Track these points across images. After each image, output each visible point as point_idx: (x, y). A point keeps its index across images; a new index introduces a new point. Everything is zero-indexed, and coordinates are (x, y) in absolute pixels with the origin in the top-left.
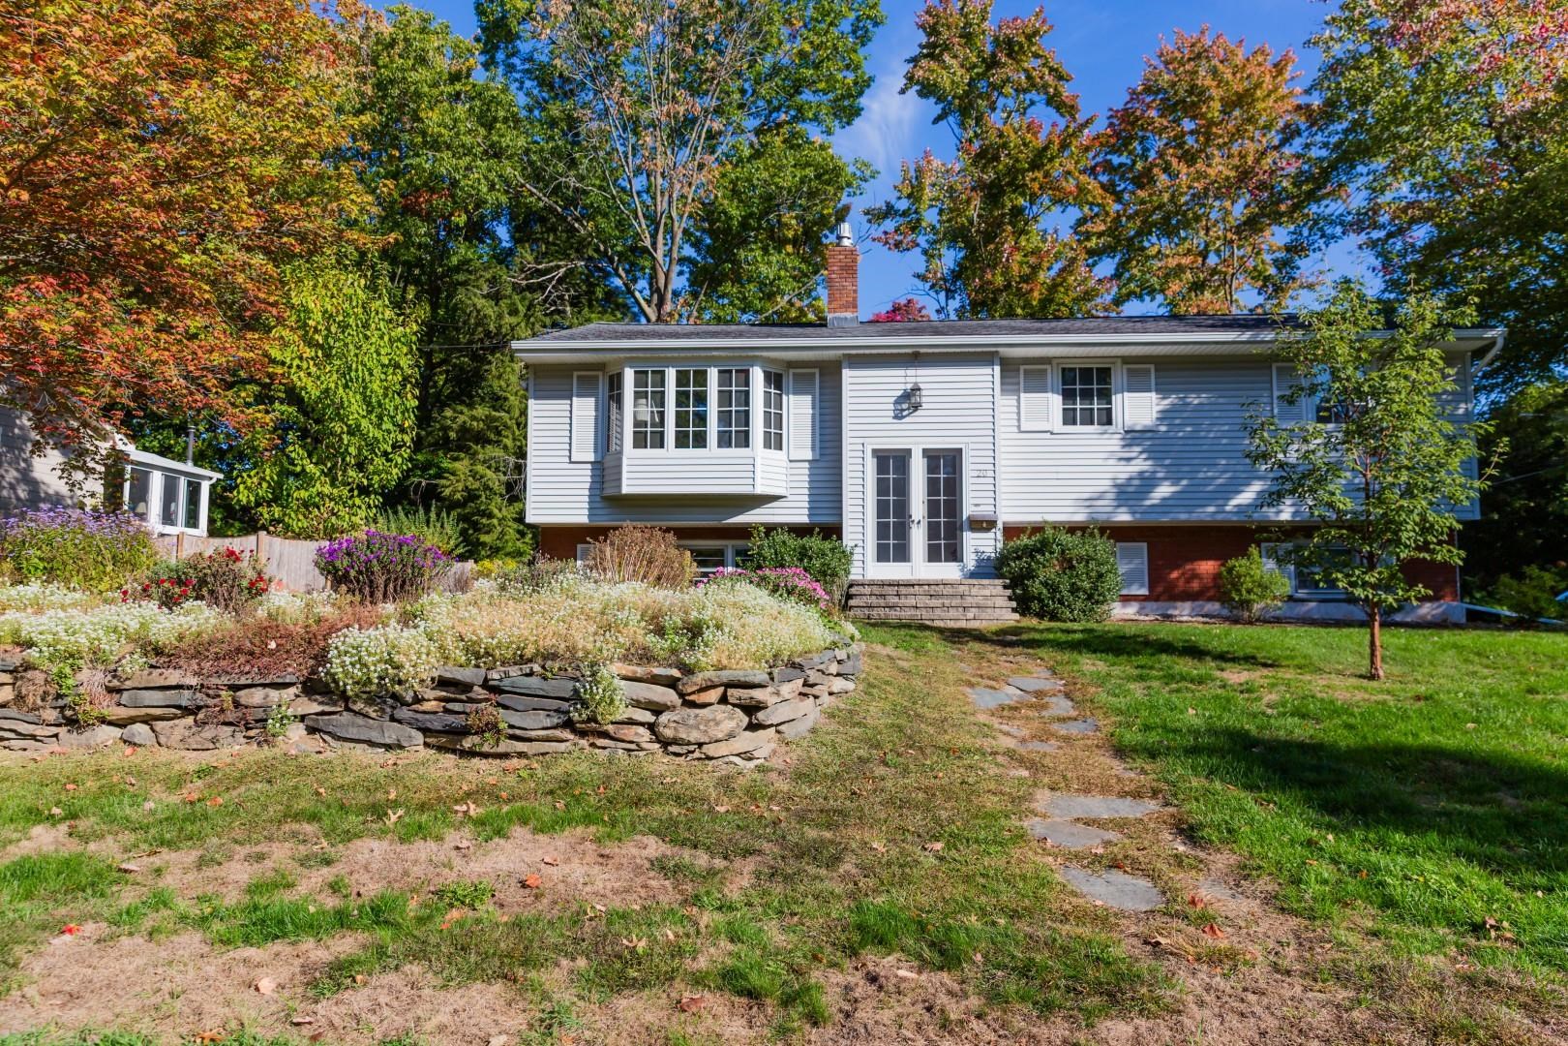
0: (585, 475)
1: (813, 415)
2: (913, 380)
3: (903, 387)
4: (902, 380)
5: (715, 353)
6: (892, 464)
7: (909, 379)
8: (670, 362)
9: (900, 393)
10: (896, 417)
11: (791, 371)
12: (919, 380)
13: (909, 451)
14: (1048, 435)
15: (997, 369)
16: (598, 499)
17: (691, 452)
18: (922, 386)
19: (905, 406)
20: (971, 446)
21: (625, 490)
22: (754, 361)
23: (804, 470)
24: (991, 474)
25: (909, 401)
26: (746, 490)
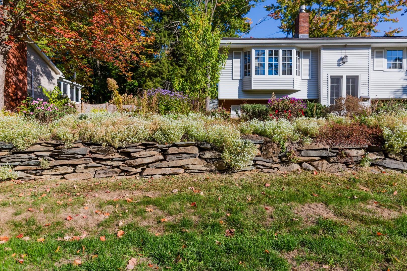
0: (237, 84)
1: (309, 65)
2: (344, 54)
3: (340, 56)
4: (340, 54)
5: (283, 45)
6: (336, 80)
7: (342, 54)
8: (266, 47)
9: (339, 58)
10: (338, 66)
11: (303, 51)
12: (346, 54)
13: (342, 77)
14: (382, 72)
15: (370, 50)
16: (241, 91)
17: (274, 76)
18: (348, 56)
19: (341, 62)
20: (362, 75)
21: (253, 88)
22: (294, 47)
23: (306, 82)
24: (367, 83)
25: (342, 61)
26: (291, 88)
